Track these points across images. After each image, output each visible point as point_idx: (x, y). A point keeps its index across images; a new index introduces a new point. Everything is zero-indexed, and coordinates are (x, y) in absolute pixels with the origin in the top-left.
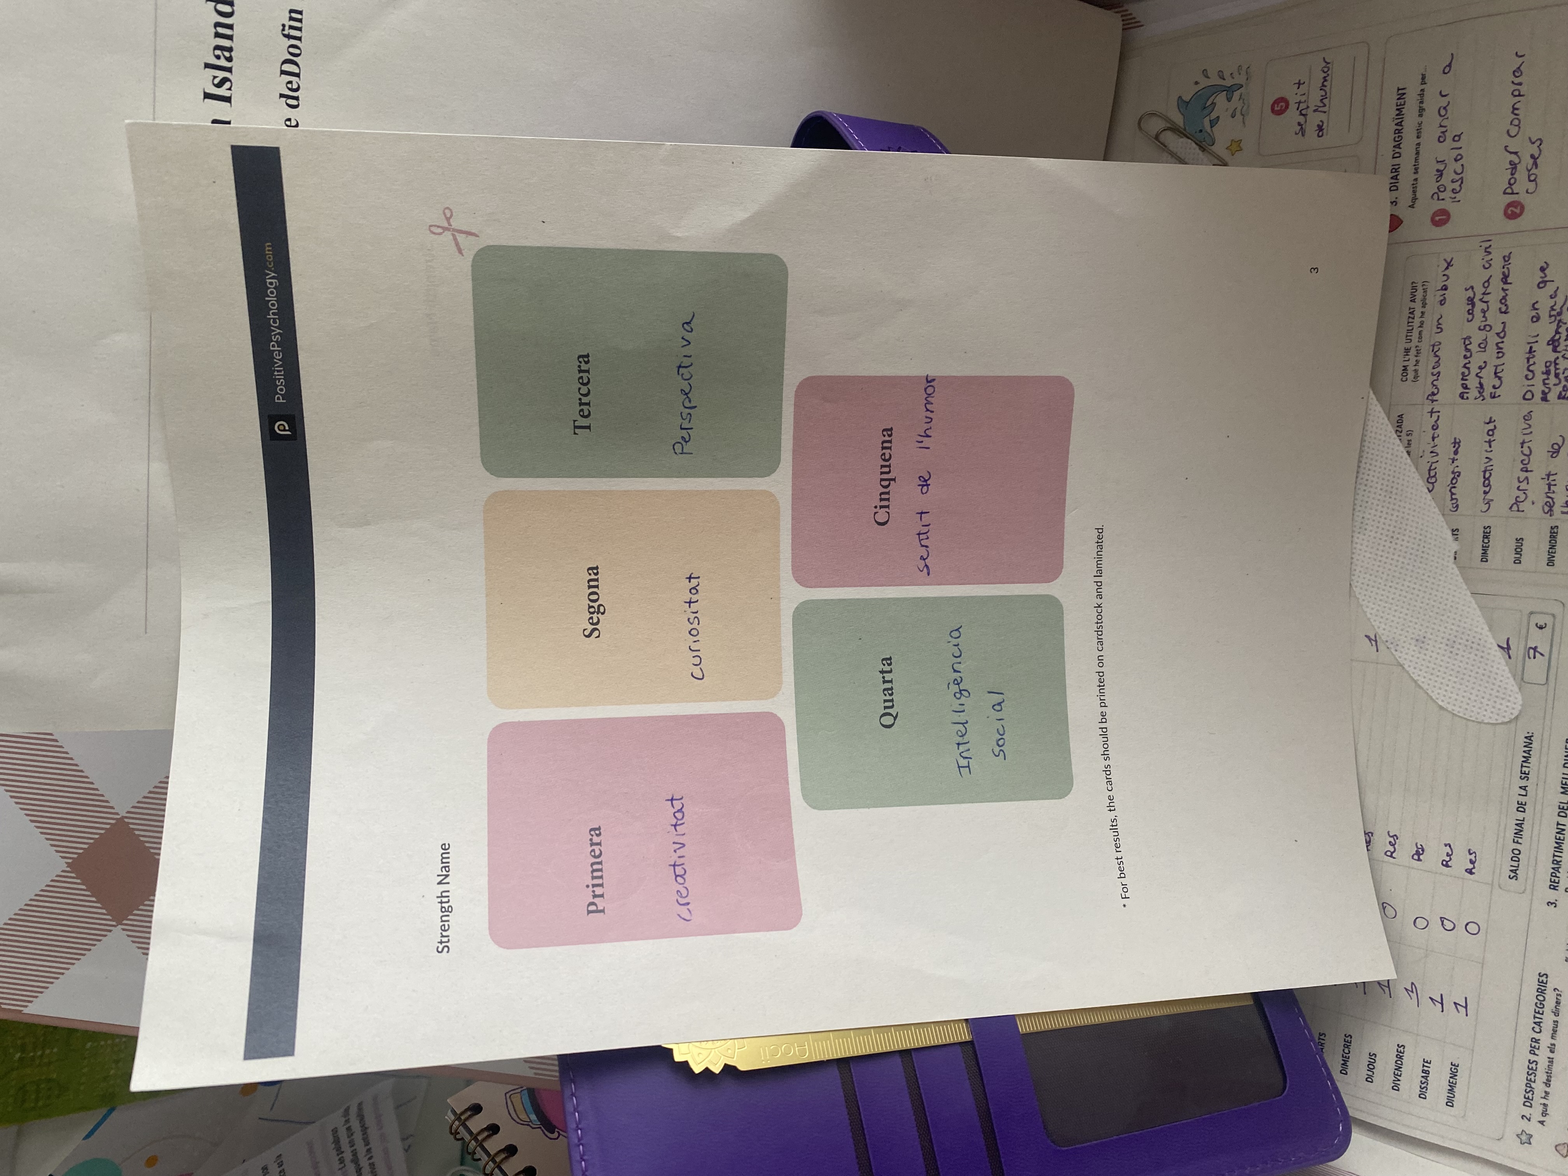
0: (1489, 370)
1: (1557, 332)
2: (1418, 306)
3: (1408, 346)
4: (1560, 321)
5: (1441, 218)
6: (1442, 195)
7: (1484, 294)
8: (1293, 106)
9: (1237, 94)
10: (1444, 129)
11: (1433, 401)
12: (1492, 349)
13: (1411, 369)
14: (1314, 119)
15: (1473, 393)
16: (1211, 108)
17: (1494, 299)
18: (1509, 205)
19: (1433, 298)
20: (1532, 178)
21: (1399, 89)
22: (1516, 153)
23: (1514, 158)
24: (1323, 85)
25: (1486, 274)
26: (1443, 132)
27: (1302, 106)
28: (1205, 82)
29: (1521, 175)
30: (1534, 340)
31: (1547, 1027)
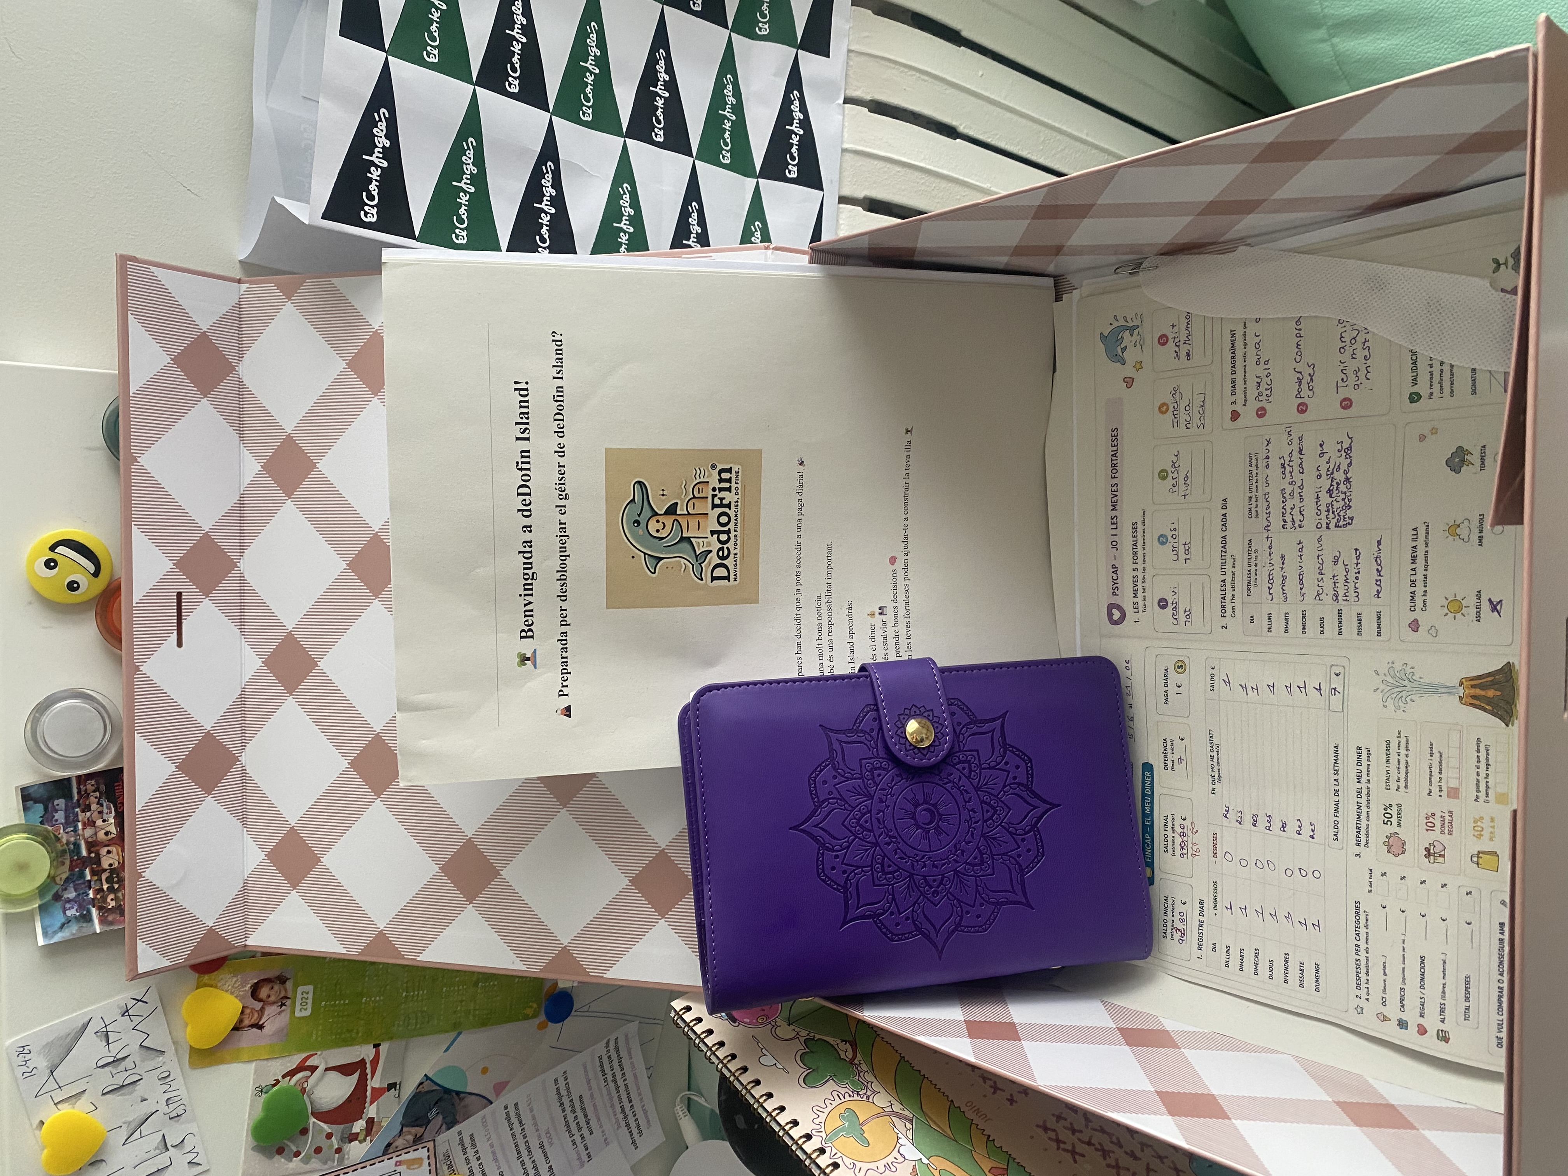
0: (1296, 510)
1: (1332, 485)
2: (1254, 468)
3: (1250, 495)
4: (1332, 478)
5: (1261, 413)
6: (1261, 398)
7: (1290, 461)
8: (1171, 341)
9: (1136, 331)
10: (1259, 357)
11: (1268, 530)
12: (1296, 495)
13: (1253, 510)
14: (1184, 349)
15: (1289, 525)
16: (1121, 341)
17: (1296, 464)
18: (1299, 405)
19: (1262, 464)
20: (1311, 388)
21: (1231, 331)
22: (1300, 373)
23: (1299, 375)
24: (1187, 327)
25: (1290, 449)
26: (1258, 359)
27: (1176, 340)
28: (1116, 324)
29: (1304, 386)
30: (1319, 490)
31: (1363, 936)
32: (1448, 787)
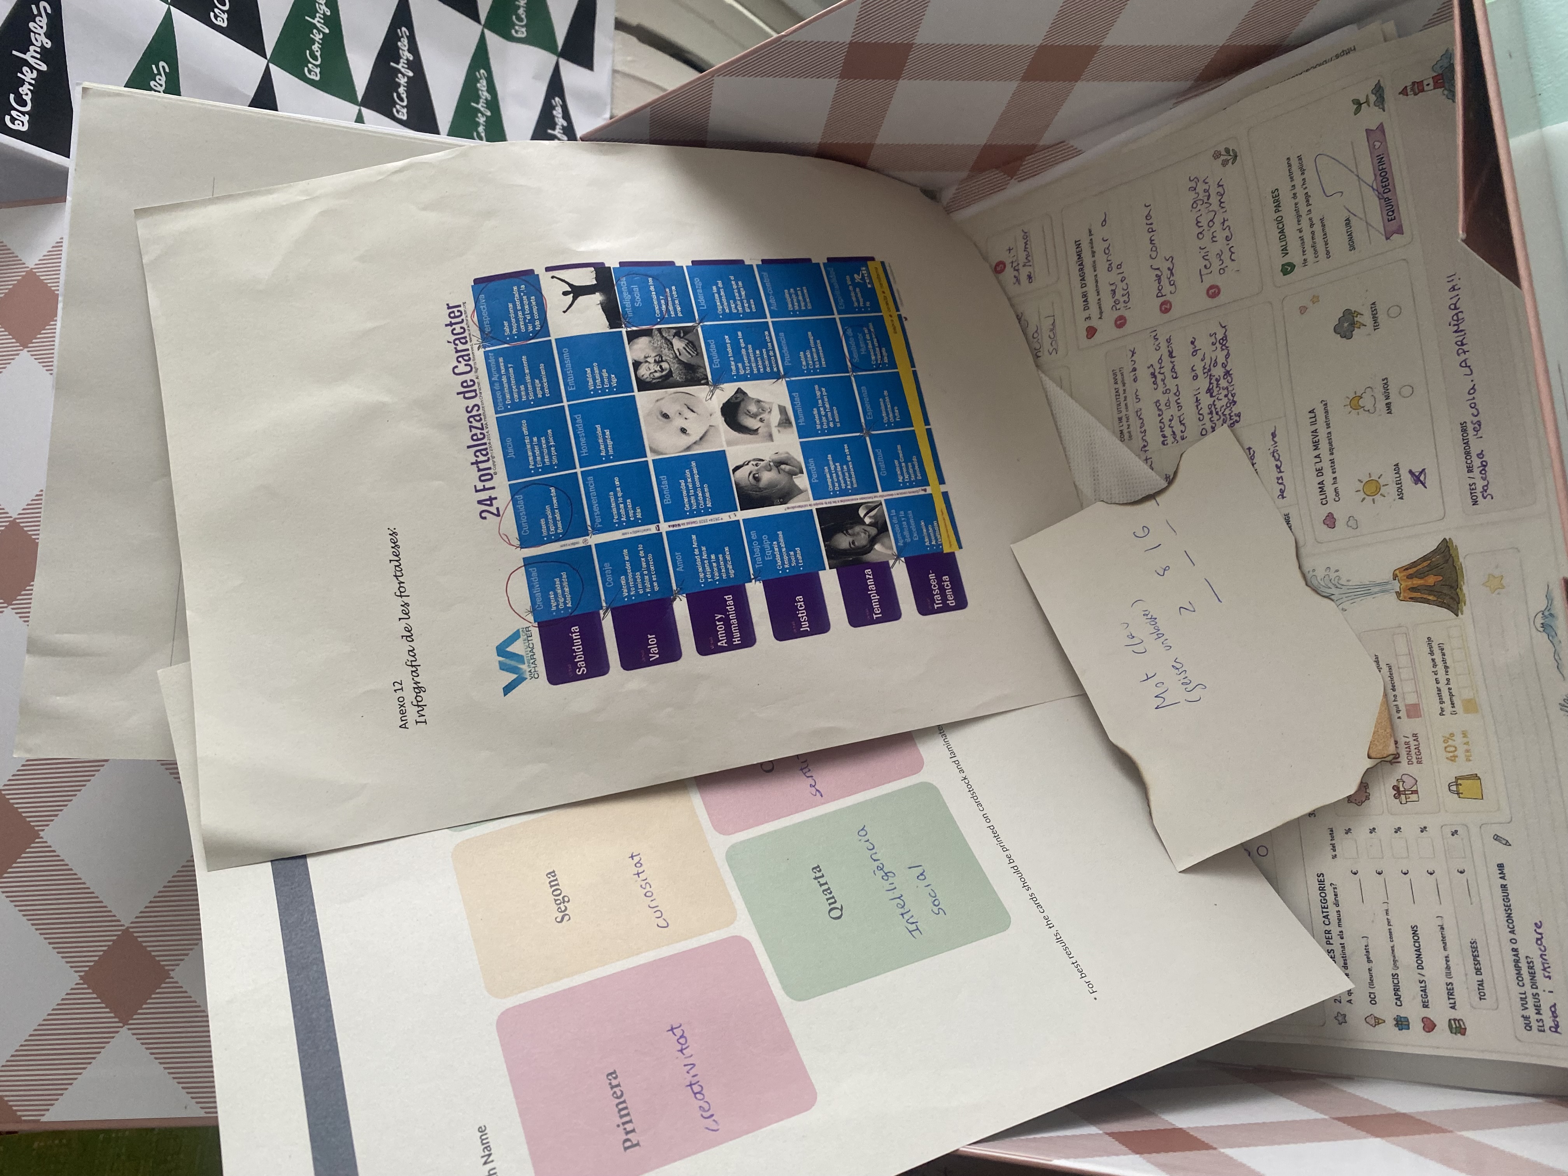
0: (1176, 420)
1: (1210, 383)
2: (1120, 385)
3: (1120, 415)
4: (1210, 375)
5: (1121, 322)
6: (1118, 307)
7: (1160, 368)
8: (1008, 266)
10: (1110, 262)
11: (1146, 451)
12: (1173, 405)
13: (1125, 431)
14: (1024, 273)
15: (1170, 439)
17: (1167, 370)
18: (1162, 304)
19: (1129, 378)
20: (1172, 283)
21: (1076, 242)
22: (1158, 269)
23: (1158, 272)
24: (1025, 248)
25: (1159, 353)
26: (1110, 264)
27: (1015, 264)
29: (1165, 281)
30: (1198, 391)
31: (1333, 916)
32: (1406, 705)
